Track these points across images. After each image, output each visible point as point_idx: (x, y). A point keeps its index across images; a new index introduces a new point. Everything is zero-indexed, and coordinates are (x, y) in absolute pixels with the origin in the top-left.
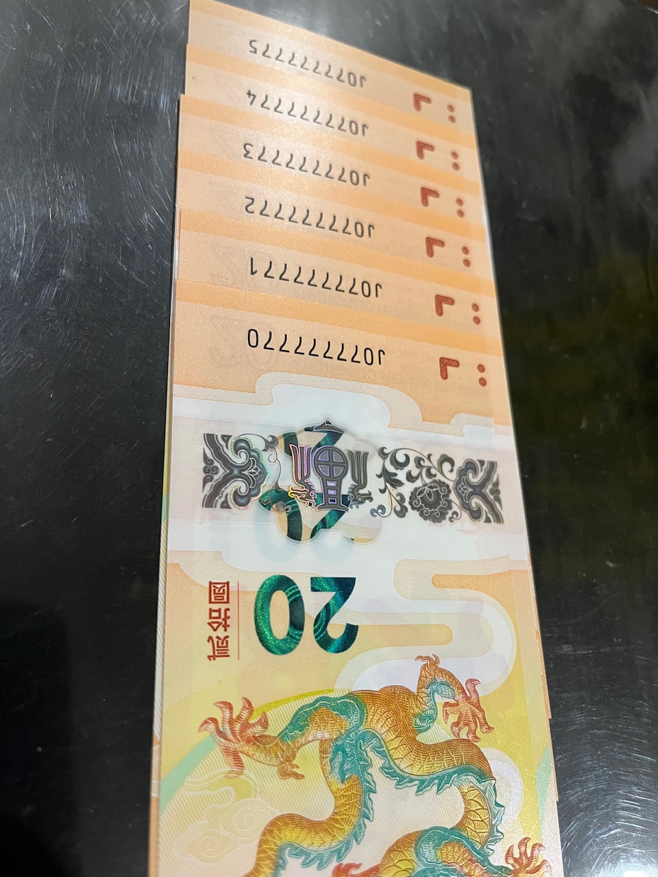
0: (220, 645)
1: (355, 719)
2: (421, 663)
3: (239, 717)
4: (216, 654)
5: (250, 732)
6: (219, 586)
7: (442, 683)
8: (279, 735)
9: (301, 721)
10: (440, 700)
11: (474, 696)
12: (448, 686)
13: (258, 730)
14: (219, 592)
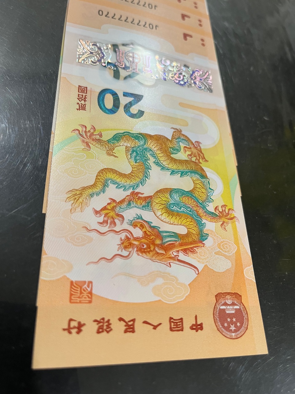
0: (82, 106)
1: (142, 143)
2: (173, 130)
3: (89, 131)
4: (80, 108)
5: (94, 137)
6: (83, 88)
7: (183, 139)
8: (107, 141)
9: (117, 138)
10: (182, 145)
11: (199, 147)
12: (186, 141)
13: (98, 137)
14: (83, 90)
